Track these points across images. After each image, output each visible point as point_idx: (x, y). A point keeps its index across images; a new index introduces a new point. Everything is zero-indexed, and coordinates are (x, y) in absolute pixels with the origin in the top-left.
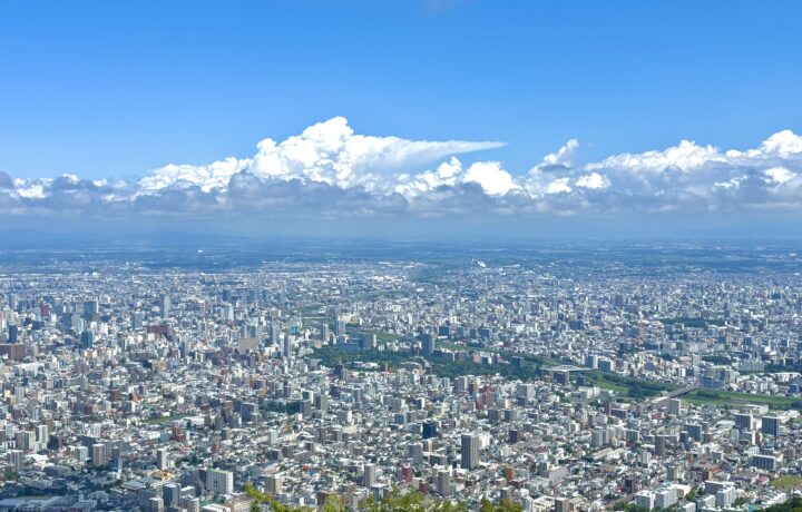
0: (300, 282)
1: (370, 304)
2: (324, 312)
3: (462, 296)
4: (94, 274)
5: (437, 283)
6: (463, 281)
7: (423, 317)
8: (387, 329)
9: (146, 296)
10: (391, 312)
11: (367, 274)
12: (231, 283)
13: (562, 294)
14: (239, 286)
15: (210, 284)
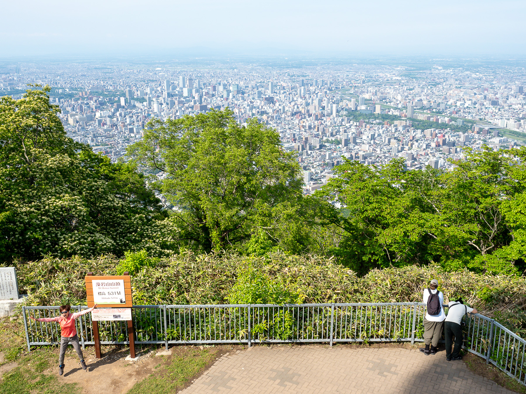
0: (339, 76)
1: (377, 89)
2: (352, 92)
3: (429, 85)
4: (235, 70)
5: (415, 78)
6: (429, 76)
7: (407, 97)
8: (387, 103)
9: (261, 82)
10: (389, 93)
11: (376, 72)
12: (303, 76)
13: (486, 85)
14: (307, 78)
15: (292, 76)
